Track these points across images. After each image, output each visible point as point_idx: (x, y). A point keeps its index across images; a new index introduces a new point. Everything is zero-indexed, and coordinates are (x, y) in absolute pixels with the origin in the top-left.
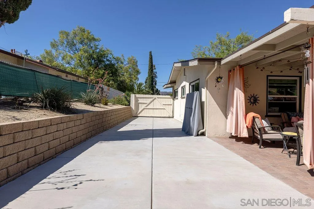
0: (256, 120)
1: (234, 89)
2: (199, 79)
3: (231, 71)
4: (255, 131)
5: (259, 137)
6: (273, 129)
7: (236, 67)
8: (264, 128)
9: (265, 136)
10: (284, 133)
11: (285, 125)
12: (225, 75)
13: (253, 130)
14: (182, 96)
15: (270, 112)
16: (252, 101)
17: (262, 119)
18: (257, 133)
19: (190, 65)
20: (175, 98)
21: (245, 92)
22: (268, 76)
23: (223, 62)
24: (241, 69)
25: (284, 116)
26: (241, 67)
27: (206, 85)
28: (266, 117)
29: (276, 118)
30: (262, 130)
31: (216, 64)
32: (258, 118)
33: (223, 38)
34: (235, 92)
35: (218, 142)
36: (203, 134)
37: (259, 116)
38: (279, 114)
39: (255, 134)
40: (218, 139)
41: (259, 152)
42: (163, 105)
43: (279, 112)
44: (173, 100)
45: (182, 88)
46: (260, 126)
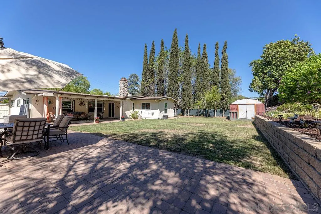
2: (29, 99)
3: (44, 97)
14: (18, 105)
20: (11, 105)
23: (38, 95)
27: (32, 102)
31: (35, 95)
45: (18, 100)
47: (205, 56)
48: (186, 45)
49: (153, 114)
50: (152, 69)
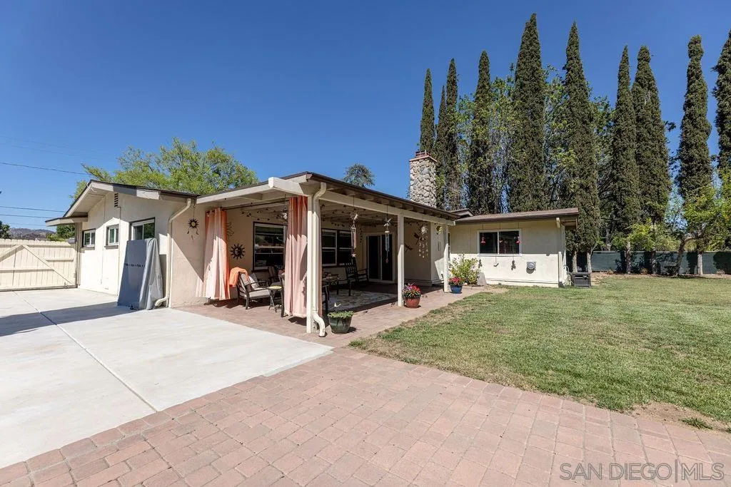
0: (242, 276)
1: (214, 238)
2: (154, 218)
3: (209, 212)
4: (241, 289)
5: (246, 296)
6: (261, 285)
7: (217, 208)
8: (250, 285)
9: (252, 295)
10: (270, 288)
11: (272, 280)
12: (201, 219)
13: (238, 289)
14: (107, 244)
15: (257, 266)
16: (236, 253)
17: (249, 274)
18: (243, 292)
19: (138, 195)
20: (83, 246)
21: (227, 241)
22: (254, 222)
23: (199, 201)
24: (223, 213)
25: (271, 269)
26: (223, 210)
27: (170, 230)
28: (252, 272)
29: (263, 274)
30: (249, 287)
31: (189, 202)
32: (244, 273)
33: (186, 148)
34: (215, 242)
35: (190, 312)
36: (163, 305)
37: (245, 271)
38: (266, 268)
39: (241, 294)
40: (191, 307)
41: (245, 313)
42: (48, 261)
43: (267, 265)
44: (78, 250)
45: (108, 228)
46: (246, 283)
47: (646, 82)
48: (572, 56)
49: (530, 270)
50: (451, 135)
